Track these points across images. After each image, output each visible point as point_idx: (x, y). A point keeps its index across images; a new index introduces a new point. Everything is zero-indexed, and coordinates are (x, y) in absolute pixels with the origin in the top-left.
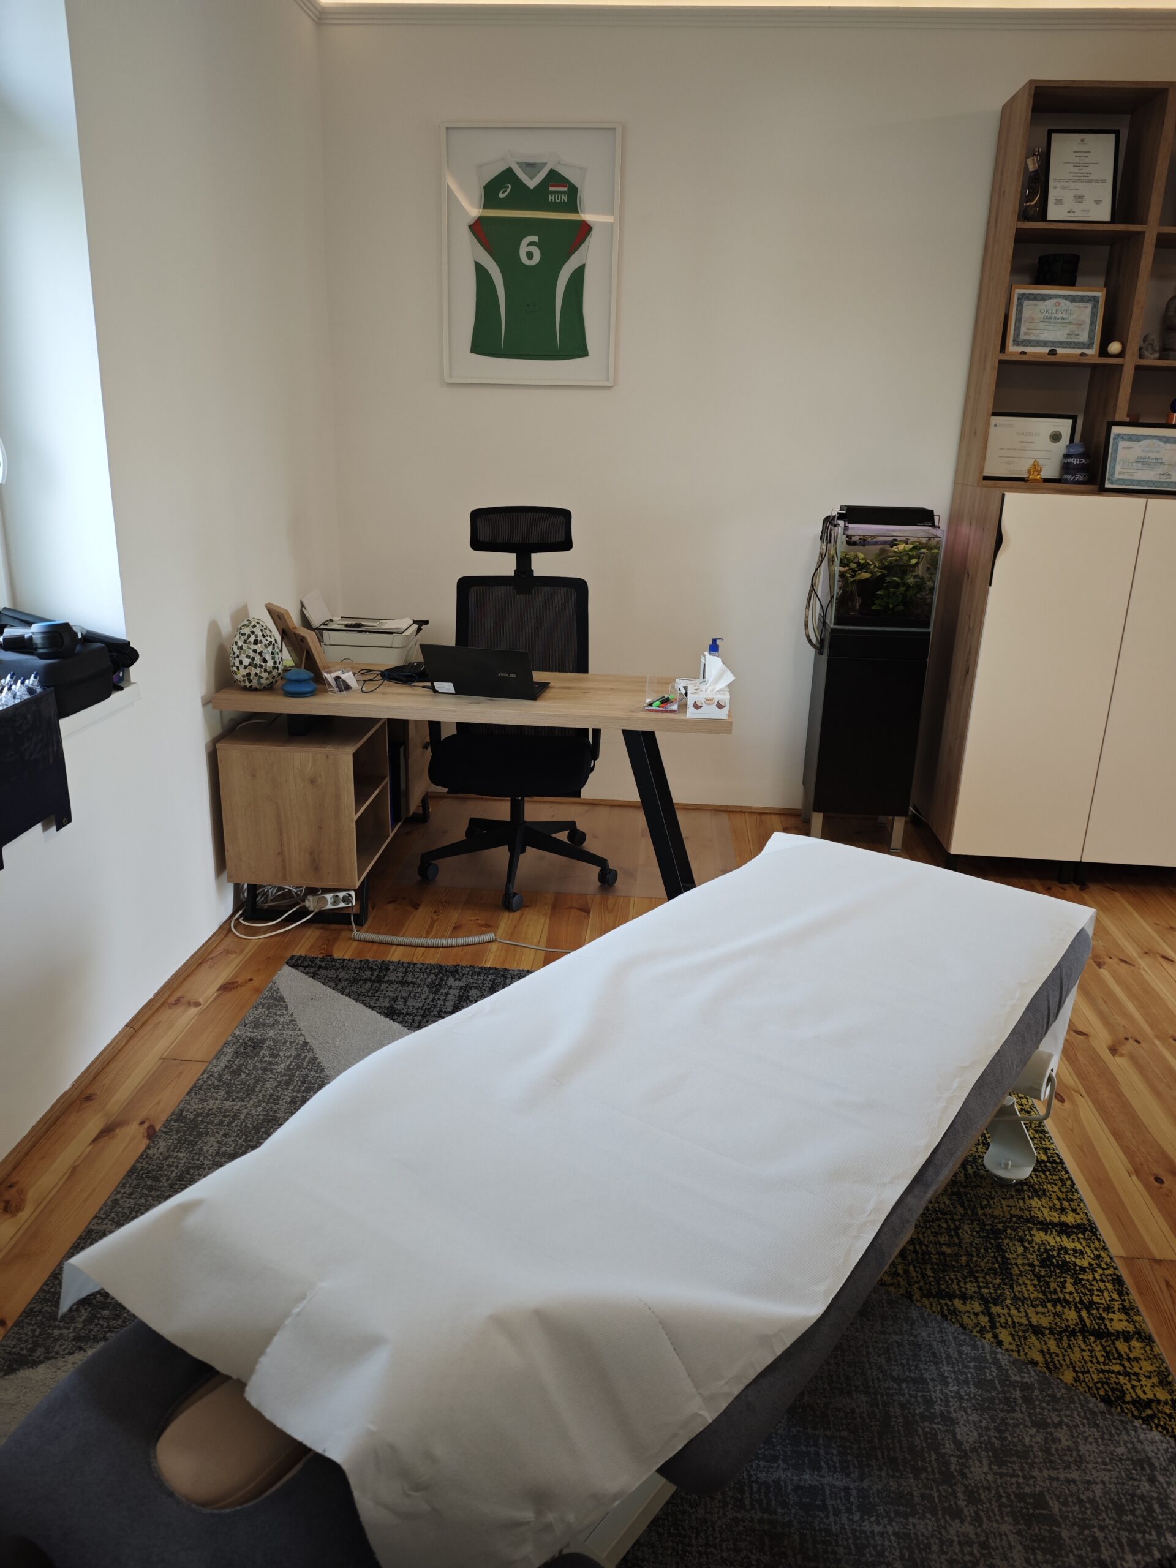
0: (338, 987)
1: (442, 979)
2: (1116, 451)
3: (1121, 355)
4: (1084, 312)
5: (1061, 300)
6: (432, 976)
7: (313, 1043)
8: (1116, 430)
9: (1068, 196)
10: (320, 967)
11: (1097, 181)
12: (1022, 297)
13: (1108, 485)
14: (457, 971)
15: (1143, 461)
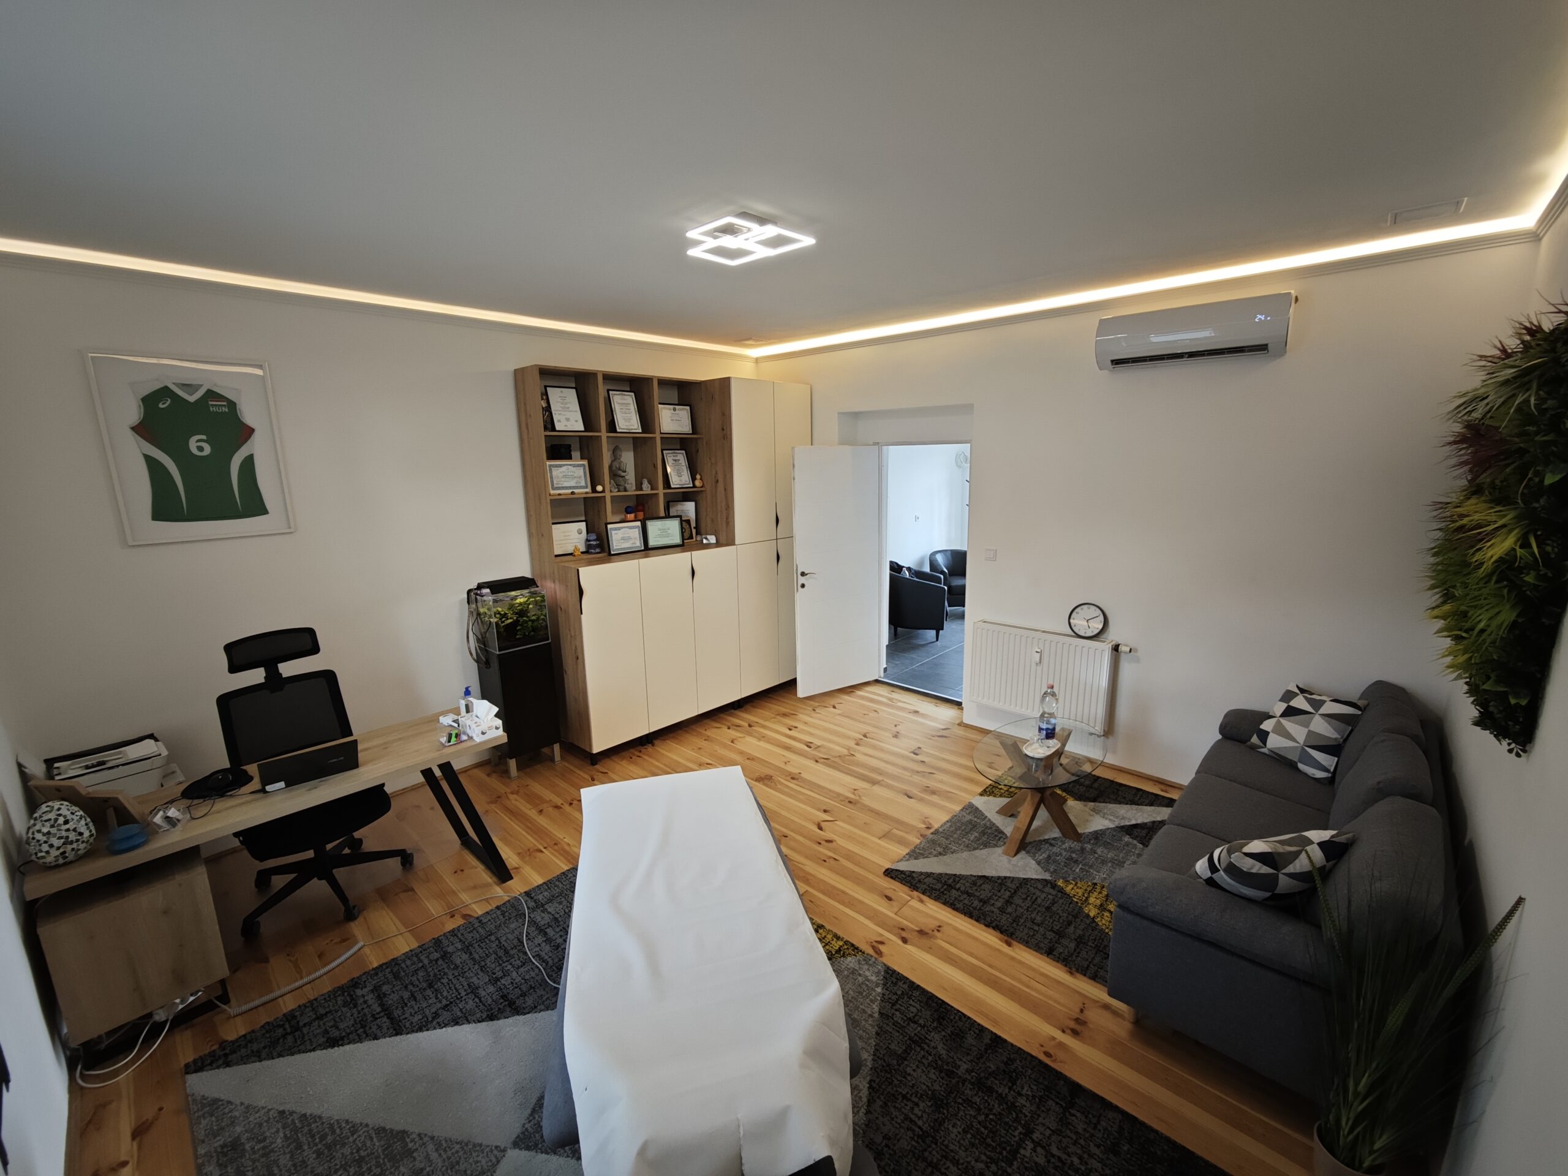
0: (263, 1057)
1: (351, 996)
2: (612, 536)
3: (603, 491)
4: (580, 472)
5: (569, 467)
6: (339, 998)
7: (287, 1107)
8: (609, 526)
9: (562, 418)
10: (226, 1055)
11: (574, 411)
12: (550, 466)
13: (612, 553)
14: (356, 983)
15: (623, 539)
